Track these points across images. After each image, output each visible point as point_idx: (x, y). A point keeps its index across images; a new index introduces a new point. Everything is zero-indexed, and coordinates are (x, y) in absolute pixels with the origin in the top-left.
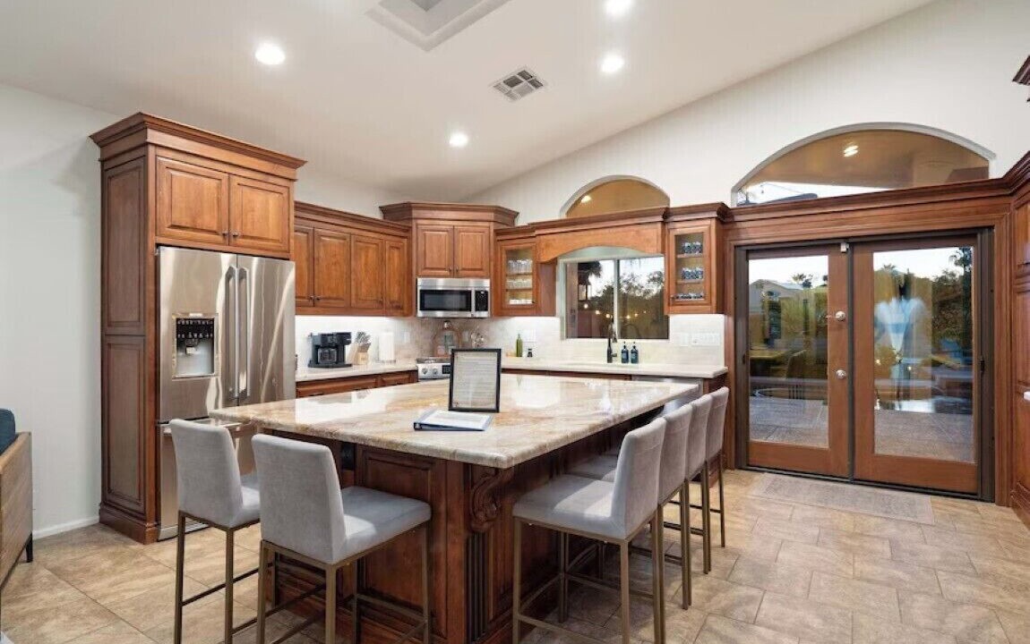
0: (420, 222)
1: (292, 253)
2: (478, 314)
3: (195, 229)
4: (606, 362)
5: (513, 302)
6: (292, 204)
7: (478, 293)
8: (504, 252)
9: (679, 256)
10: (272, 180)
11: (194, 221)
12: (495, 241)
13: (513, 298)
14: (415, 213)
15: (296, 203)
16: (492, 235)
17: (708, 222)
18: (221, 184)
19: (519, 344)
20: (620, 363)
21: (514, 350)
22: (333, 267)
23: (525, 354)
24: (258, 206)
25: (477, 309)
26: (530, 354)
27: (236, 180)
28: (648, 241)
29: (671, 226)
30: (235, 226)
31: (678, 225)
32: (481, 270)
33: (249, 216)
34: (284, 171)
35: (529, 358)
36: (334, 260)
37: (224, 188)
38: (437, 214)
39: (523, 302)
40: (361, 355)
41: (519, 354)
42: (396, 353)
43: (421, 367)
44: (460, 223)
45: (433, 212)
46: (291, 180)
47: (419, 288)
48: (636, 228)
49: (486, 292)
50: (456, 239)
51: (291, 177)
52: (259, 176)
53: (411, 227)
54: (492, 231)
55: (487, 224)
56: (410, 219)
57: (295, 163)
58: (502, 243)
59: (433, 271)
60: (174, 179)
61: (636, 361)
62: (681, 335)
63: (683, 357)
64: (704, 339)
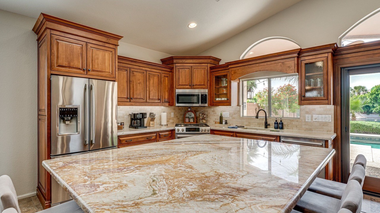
0: (177, 65)
1: (117, 78)
2: (203, 105)
3: (70, 67)
4: (264, 128)
5: (217, 99)
6: (117, 57)
7: (202, 95)
8: (214, 77)
9: (307, 75)
10: (107, 45)
11: (69, 64)
12: (210, 72)
13: (218, 97)
14: (175, 61)
15: (118, 56)
16: (209, 69)
17: (326, 55)
18: (83, 47)
19: (221, 118)
20: (273, 129)
21: (219, 121)
22: (138, 85)
23: (224, 123)
24: (100, 57)
25: (202, 103)
26: (226, 123)
27: (90, 45)
28: (289, 67)
29: (302, 59)
30: (89, 66)
31: (306, 58)
32: (204, 85)
33: (96, 61)
34: (112, 41)
35: (226, 125)
36: (139, 82)
37: (84, 48)
38: (184, 61)
39: (223, 99)
40: (151, 123)
41: (221, 122)
42: (168, 121)
43: (177, 128)
44: (195, 65)
45: (182, 60)
46: (116, 45)
47: (176, 94)
48: (282, 61)
49: (206, 95)
50: (193, 72)
51: (115, 44)
52: (101, 44)
53: (173, 67)
54: (209, 68)
55: (206, 65)
56: (173, 64)
57: (118, 38)
58: (214, 73)
59: (183, 86)
60: (59, 44)
61: (282, 128)
62: (307, 115)
63: (307, 127)
64: (321, 118)
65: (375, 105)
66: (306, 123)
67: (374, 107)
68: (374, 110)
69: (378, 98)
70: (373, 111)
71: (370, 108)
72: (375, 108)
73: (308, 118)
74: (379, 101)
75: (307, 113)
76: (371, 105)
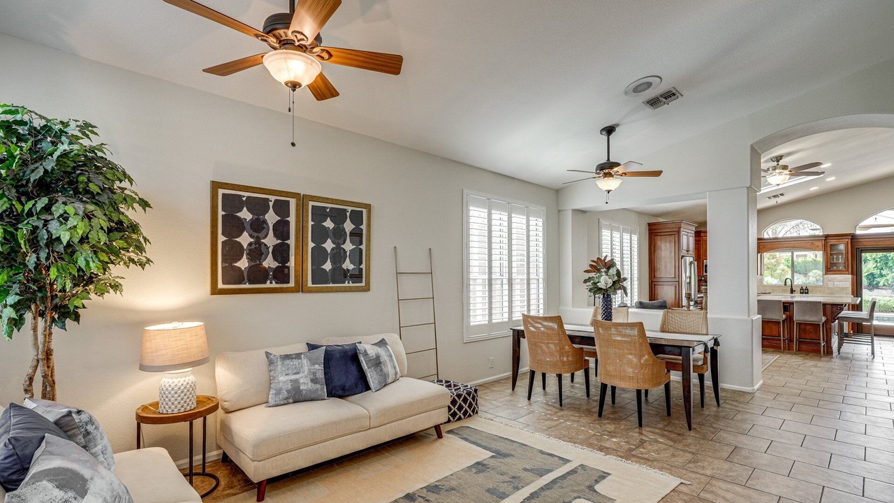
4: (790, 294)
9: (832, 253)
17: (847, 240)
28: (818, 246)
29: (828, 241)
31: (832, 241)
61: (808, 293)
62: (829, 283)
63: (829, 291)
64: (841, 285)
65: (884, 272)
66: (829, 288)
67: (882, 276)
68: (882, 281)
69: (890, 258)
70: (881, 284)
71: (874, 278)
72: (885, 278)
73: (830, 285)
74: (890, 264)
75: (829, 281)
76: (877, 272)
